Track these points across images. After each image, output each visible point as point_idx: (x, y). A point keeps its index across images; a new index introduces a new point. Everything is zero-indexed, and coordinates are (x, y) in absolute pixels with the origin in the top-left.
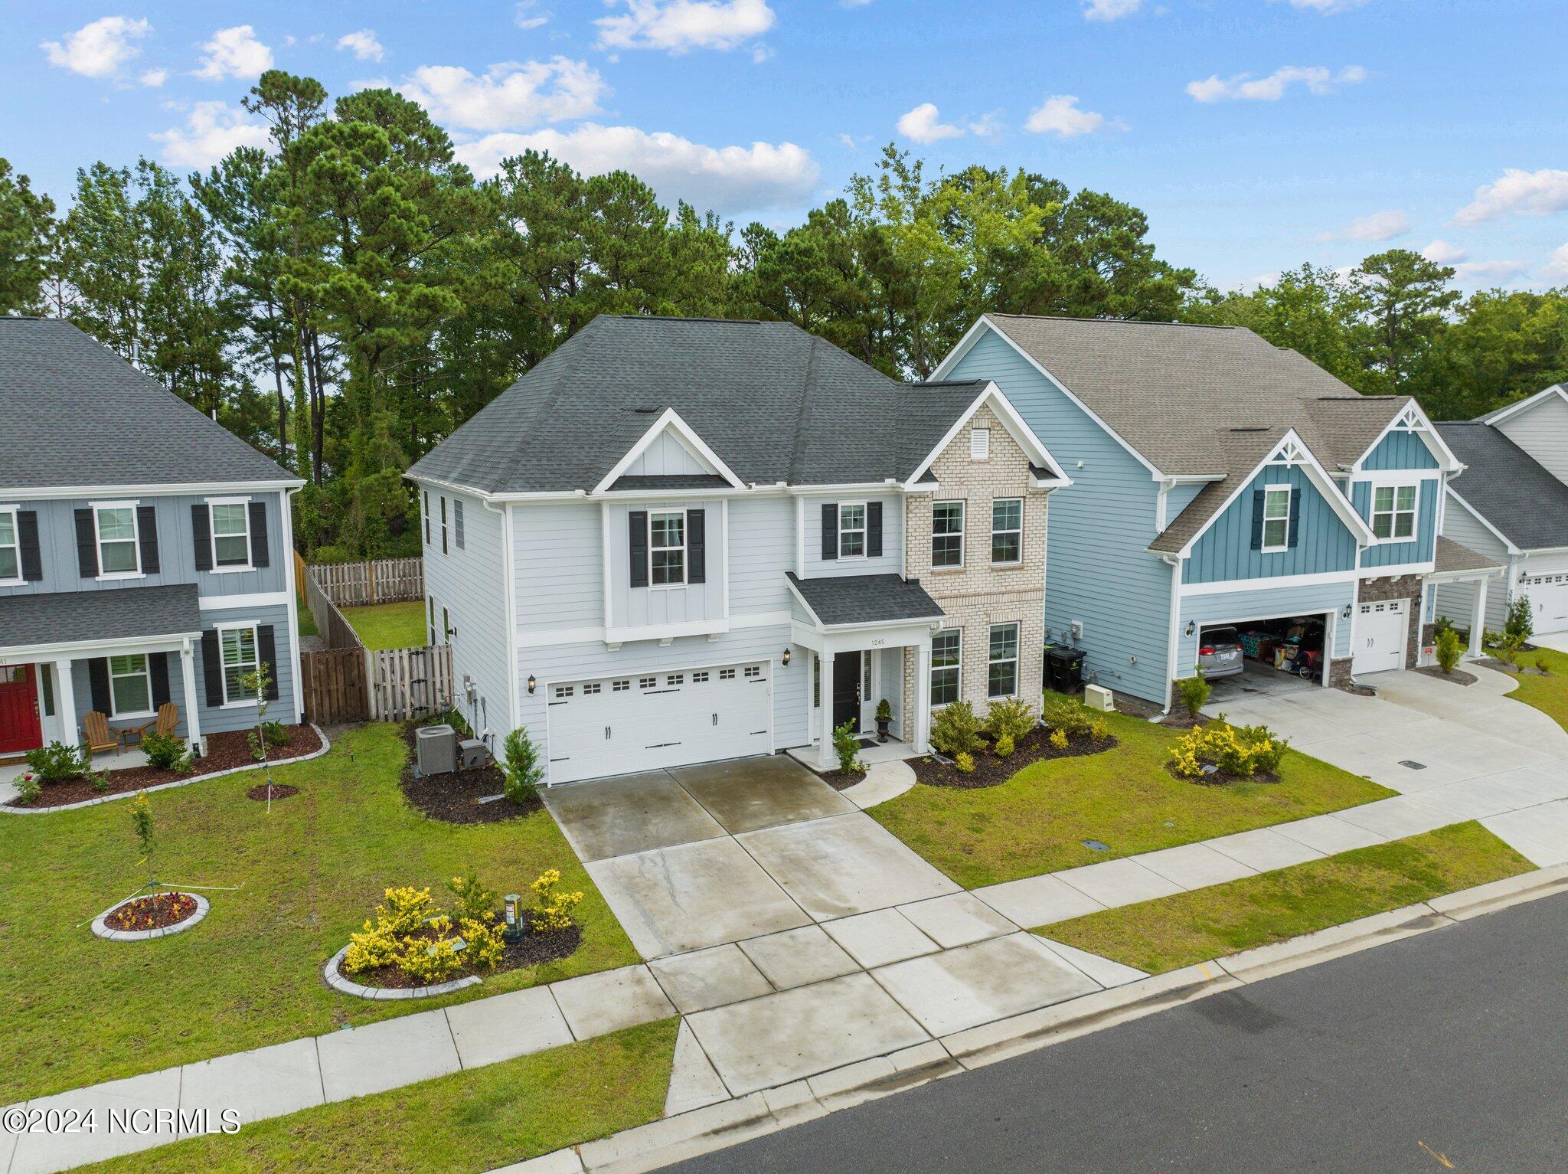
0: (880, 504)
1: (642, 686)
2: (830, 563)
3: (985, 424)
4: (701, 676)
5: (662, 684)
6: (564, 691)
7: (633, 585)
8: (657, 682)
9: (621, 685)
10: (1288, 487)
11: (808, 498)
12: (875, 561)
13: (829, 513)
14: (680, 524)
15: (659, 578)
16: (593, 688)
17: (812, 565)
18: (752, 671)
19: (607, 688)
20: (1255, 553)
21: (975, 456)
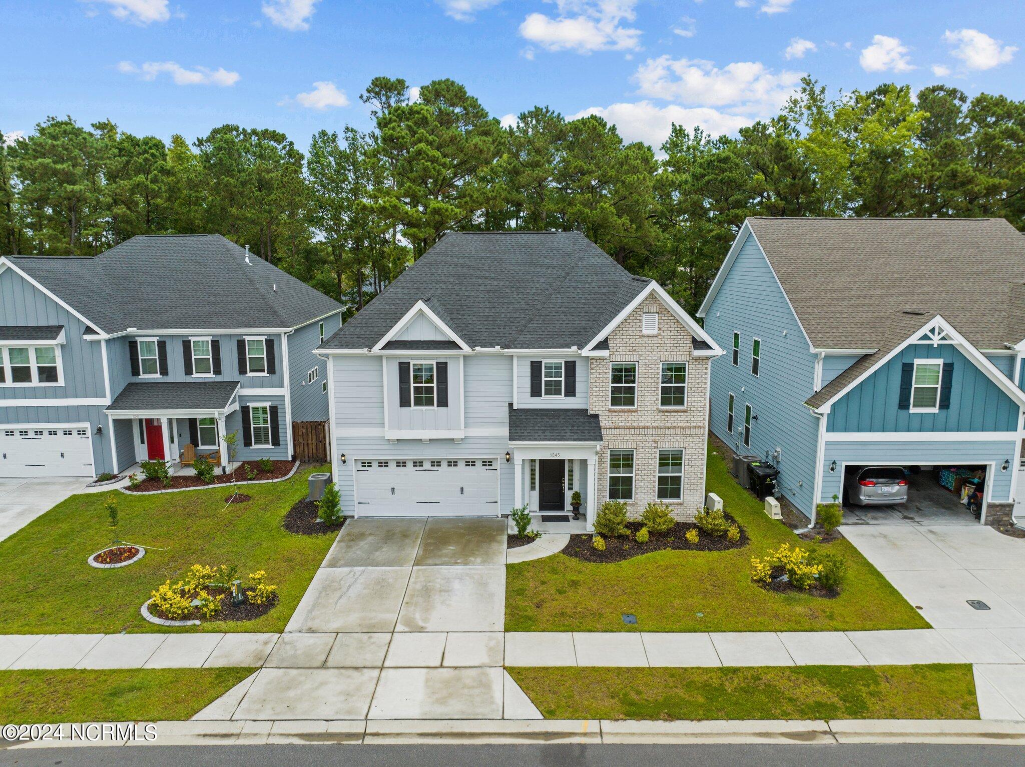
0: (574, 362)
1: (414, 466)
2: (536, 400)
3: (653, 309)
4: (453, 463)
5: (427, 465)
6: (367, 464)
7: (401, 406)
8: (424, 464)
9: (401, 464)
10: (940, 361)
11: (520, 357)
12: (570, 399)
13: (536, 367)
14: (431, 370)
15: (418, 402)
16: (383, 464)
17: (524, 401)
18: (487, 463)
19: (392, 465)
20: (903, 413)
21: (645, 332)
